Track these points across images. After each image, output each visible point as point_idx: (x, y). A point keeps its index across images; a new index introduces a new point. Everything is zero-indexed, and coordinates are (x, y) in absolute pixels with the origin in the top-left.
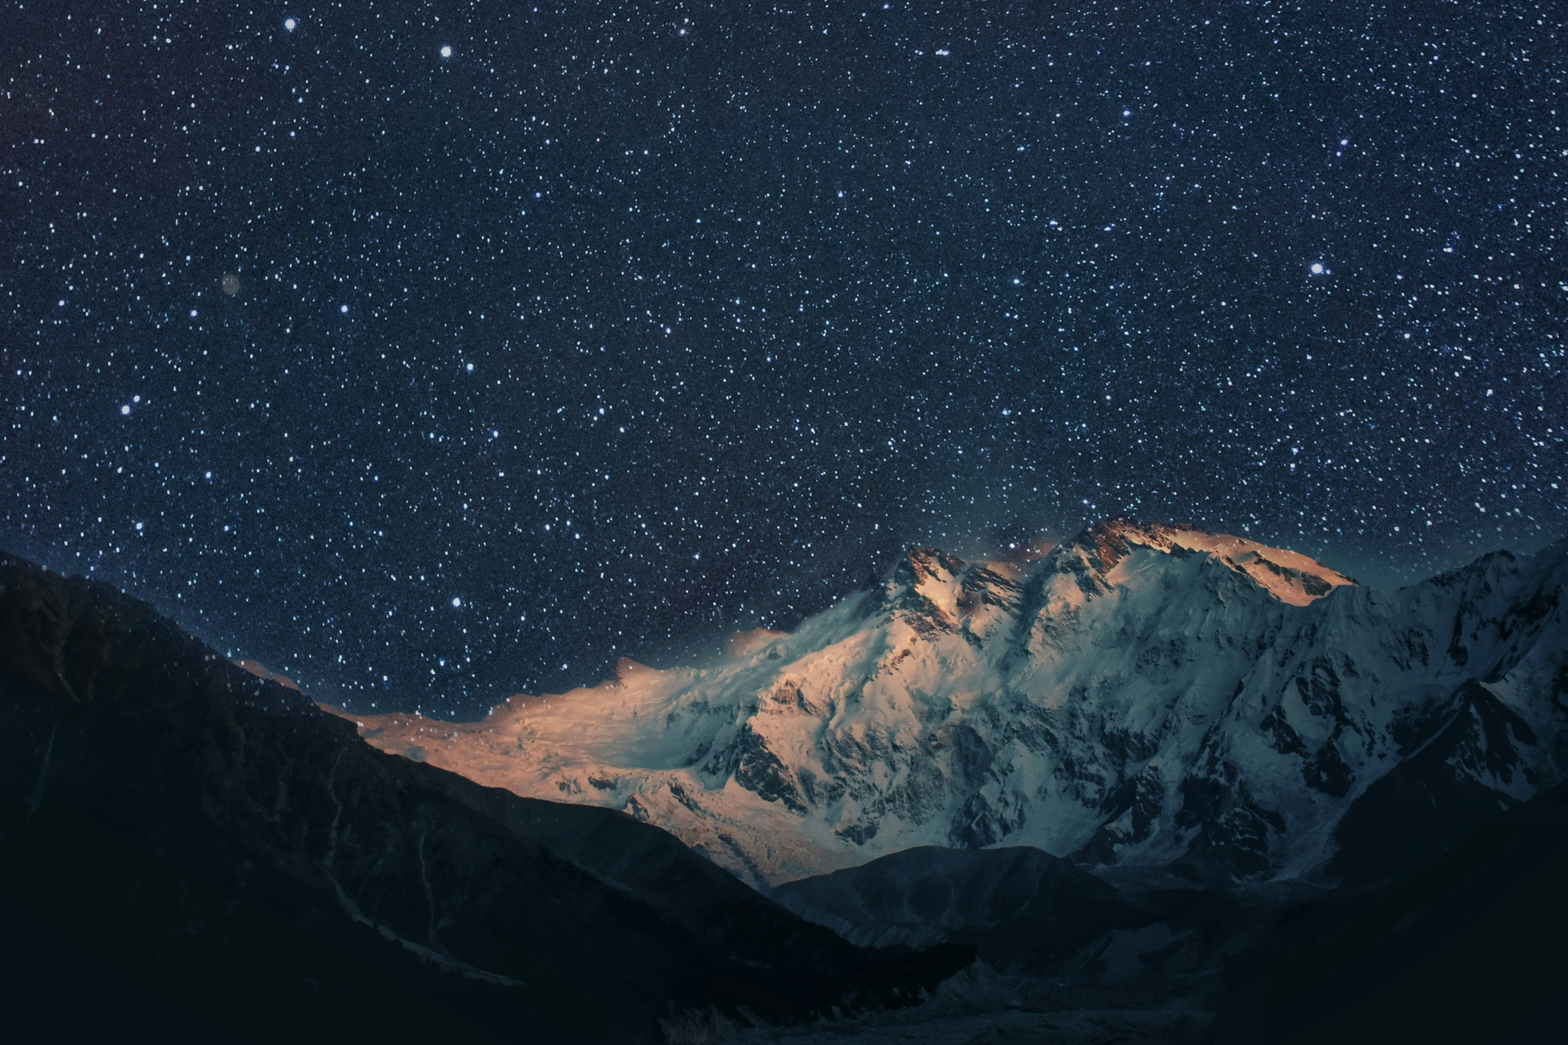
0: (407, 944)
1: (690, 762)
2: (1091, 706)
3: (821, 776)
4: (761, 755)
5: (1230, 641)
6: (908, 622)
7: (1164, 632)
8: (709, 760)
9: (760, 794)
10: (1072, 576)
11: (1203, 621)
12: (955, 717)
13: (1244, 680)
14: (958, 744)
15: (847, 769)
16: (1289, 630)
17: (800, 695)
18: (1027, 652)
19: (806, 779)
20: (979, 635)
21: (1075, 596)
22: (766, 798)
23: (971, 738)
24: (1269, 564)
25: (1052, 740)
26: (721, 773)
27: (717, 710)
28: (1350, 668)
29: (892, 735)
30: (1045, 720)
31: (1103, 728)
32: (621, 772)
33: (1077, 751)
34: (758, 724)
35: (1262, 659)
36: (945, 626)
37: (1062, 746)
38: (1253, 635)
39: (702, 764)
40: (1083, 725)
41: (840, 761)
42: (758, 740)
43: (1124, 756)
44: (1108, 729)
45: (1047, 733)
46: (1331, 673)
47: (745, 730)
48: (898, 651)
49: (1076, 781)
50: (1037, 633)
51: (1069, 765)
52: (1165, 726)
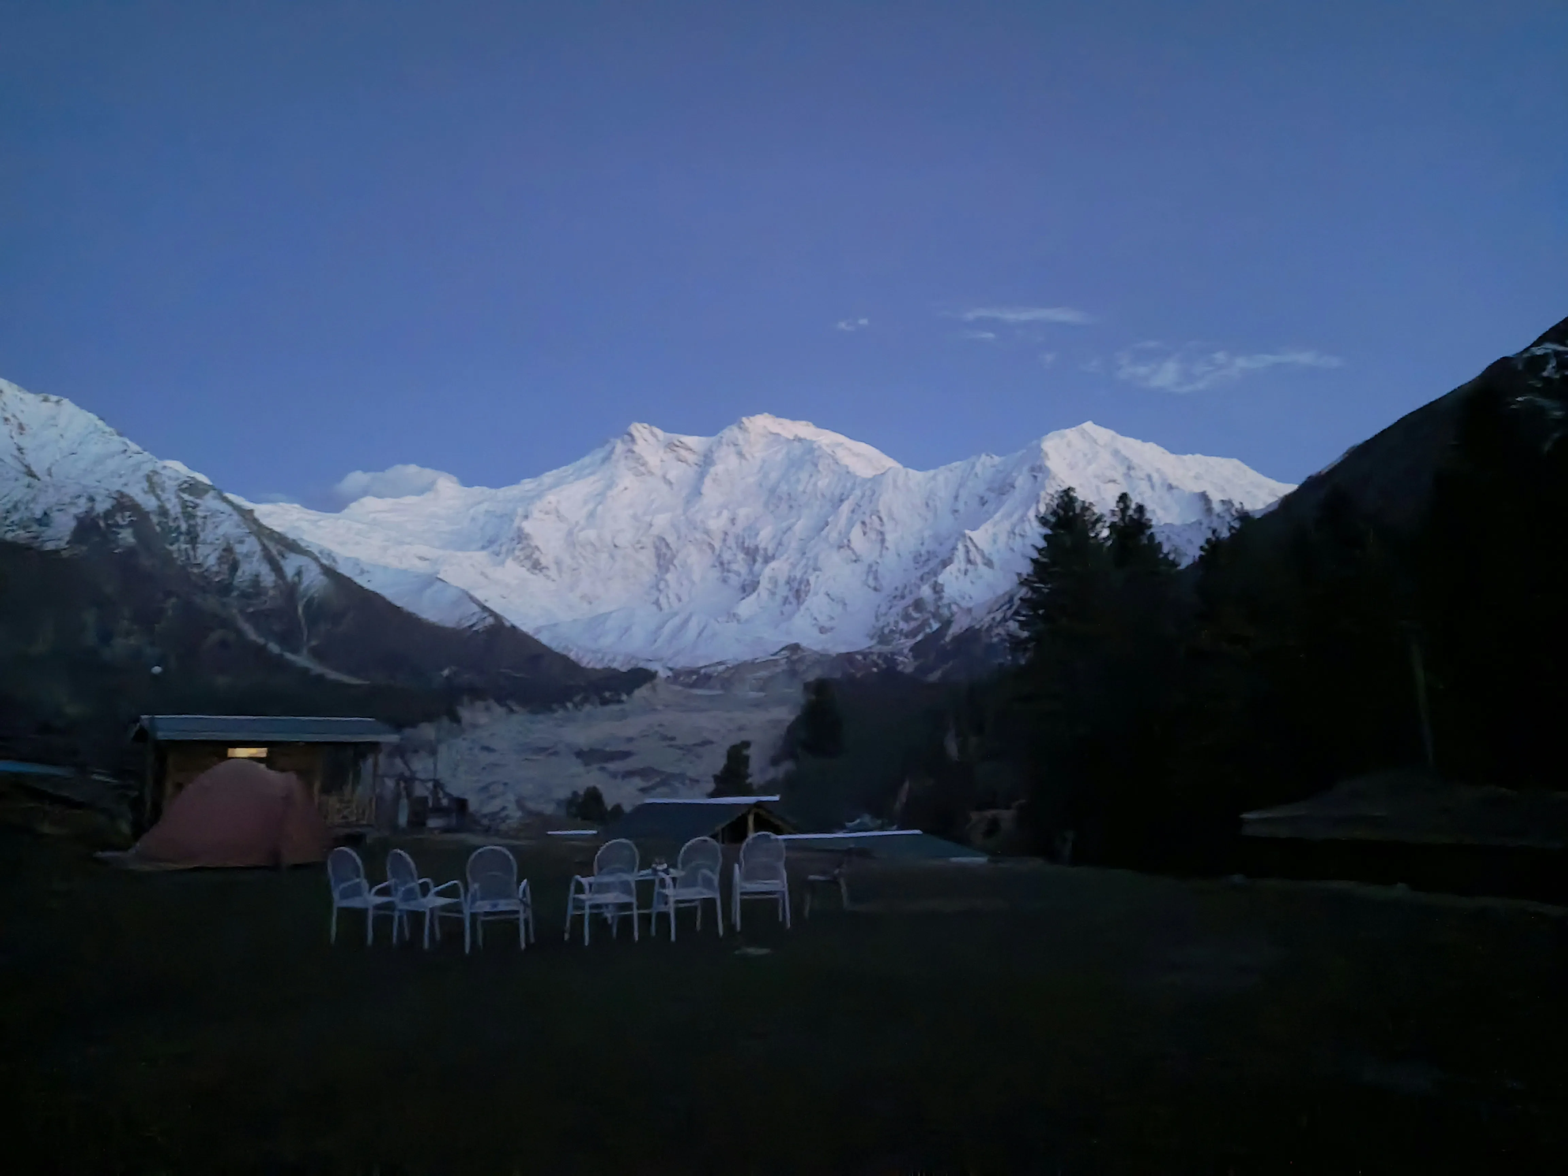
0: (289, 656)
1: (483, 548)
2: (738, 529)
3: (568, 561)
4: (529, 546)
5: (823, 495)
6: (630, 469)
7: (784, 488)
8: (495, 548)
9: (528, 570)
10: (732, 449)
11: (808, 483)
12: (655, 531)
13: (829, 520)
14: (657, 548)
15: (584, 558)
16: (858, 492)
17: (557, 511)
18: (700, 494)
19: (558, 563)
20: (673, 480)
21: (733, 461)
22: (532, 573)
23: (663, 544)
24: (850, 450)
25: (712, 547)
26: (502, 557)
27: (501, 516)
28: (891, 517)
29: (613, 538)
30: (709, 536)
31: (743, 543)
32: (440, 552)
33: (727, 556)
34: (528, 526)
35: (841, 508)
36: (651, 473)
37: (717, 552)
38: (837, 492)
39: (491, 549)
40: (731, 541)
41: (580, 553)
42: (527, 537)
43: (754, 561)
44: (746, 545)
45: (710, 544)
46: (880, 519)
47: (520, 529)
48: (621, 487)
49: (725, 574)
50: (708, 481)
51: (722, 564)
52: (780, 544)
